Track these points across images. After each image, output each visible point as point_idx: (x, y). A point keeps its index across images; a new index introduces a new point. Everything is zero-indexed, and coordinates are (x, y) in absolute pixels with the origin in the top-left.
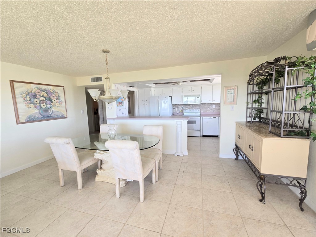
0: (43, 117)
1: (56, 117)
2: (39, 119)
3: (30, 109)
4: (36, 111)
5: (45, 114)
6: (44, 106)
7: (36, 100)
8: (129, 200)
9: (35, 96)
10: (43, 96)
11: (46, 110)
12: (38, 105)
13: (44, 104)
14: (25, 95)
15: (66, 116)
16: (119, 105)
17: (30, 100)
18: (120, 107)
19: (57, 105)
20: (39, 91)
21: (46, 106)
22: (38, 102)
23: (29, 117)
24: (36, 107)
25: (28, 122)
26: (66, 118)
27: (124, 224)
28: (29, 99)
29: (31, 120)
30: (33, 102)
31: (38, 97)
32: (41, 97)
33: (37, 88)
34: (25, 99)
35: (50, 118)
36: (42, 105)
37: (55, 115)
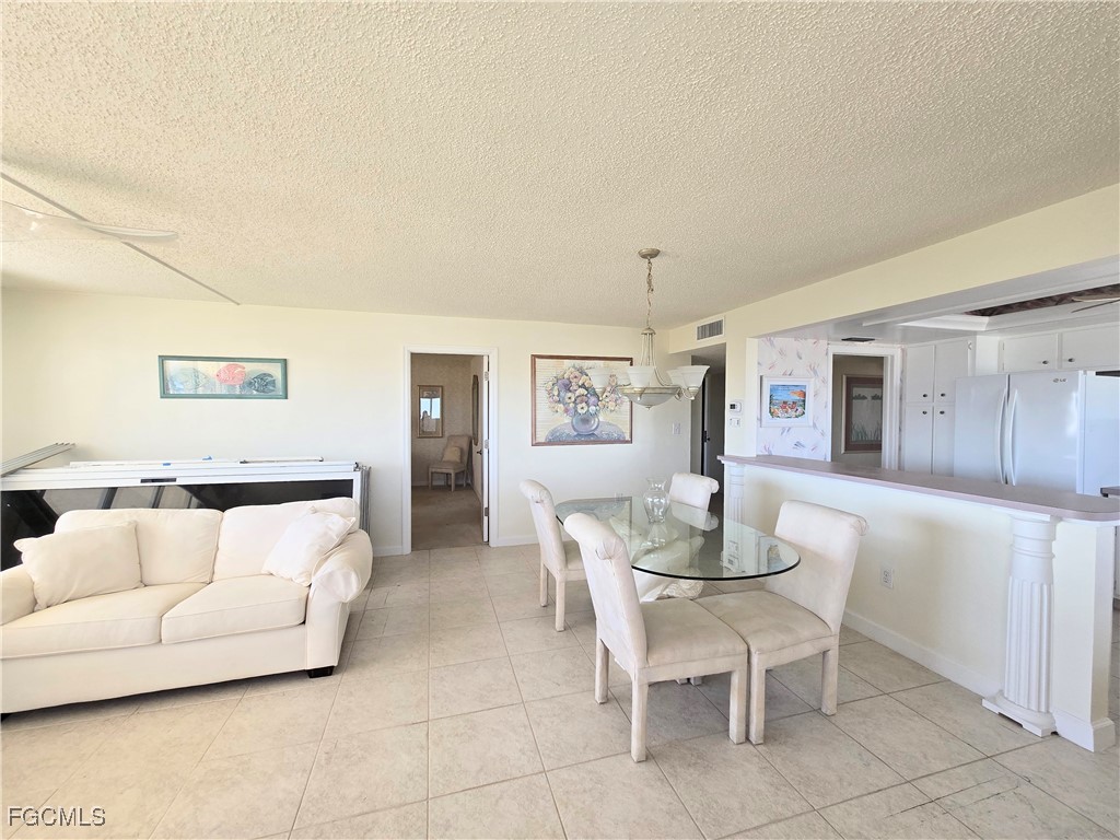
0: (578, 435)
1: (605, 436)
2: (569, 439)
3: (556, 415)
4: (567, 420)
5: (583, 429)
6: (582, 409)
7: (569, 394)
8: (613, 727)
9: (568, 387)
10: (583, 386)
11: (586, 420)
12: (572, 405)
13: (584, 405)
14: (551, 383)
15: (628, 438)
16: (779, 412)
17: (558, 395)
18: (782, 422)
19: (611, 405)
20: (577, 374)
21: (586, 409)
22: (573, 399)
23: (553, 433)
24: (566, 411)
25: (549, 443)
26: (627, 442)
27: (542, 769)
28: (556, 393)
29: (555, 440)
30: (564, 399)
31: (574, 387)
32: (580, 387)
33: (574, 367)
34: (550, 392)
35: (591, 438)
36: (579, 406)
37: (602, 432)
